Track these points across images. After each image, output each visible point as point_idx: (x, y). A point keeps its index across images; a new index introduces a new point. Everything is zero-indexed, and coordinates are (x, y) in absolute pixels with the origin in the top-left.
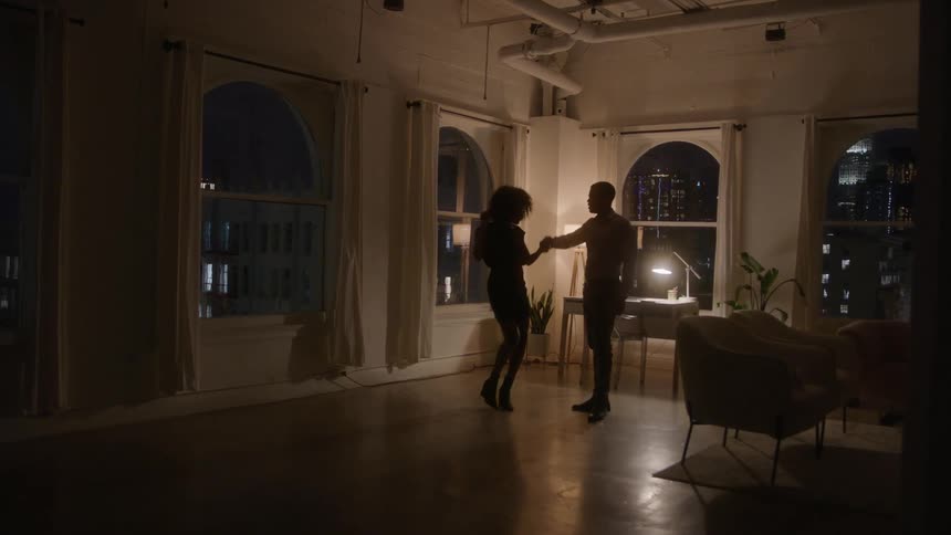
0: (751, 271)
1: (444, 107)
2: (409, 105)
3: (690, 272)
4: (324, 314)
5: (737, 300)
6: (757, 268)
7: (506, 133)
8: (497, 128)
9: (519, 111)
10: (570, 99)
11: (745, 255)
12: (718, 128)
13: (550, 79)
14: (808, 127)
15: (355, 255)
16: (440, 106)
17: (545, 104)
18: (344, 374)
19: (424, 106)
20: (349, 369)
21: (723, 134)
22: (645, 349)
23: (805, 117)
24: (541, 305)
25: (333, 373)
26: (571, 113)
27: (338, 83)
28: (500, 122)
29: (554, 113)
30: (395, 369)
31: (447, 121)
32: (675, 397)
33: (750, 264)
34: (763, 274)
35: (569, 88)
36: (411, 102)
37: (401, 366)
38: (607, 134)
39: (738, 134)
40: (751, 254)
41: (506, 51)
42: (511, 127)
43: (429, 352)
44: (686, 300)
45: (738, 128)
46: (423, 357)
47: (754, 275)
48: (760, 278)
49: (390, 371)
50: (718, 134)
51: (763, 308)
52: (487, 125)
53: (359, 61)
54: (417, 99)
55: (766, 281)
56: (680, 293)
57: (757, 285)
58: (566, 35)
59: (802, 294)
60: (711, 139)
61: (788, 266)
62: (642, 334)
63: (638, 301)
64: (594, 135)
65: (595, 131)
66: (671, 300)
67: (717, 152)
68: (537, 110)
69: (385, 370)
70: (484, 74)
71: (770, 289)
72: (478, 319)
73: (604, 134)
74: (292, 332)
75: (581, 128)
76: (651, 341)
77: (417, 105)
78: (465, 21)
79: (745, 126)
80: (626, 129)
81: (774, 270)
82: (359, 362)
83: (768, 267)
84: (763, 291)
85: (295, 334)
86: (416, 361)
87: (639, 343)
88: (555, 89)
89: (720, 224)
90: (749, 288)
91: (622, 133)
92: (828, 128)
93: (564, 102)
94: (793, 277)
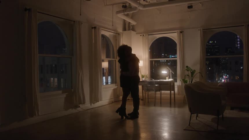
0: (188, 71)
1: (102, 29)
2: (92, 28)
3: (171, 72)
4: (73, 90)
6: (190, 70)
7: (117, 35)
8: (115, 34)
9: (120, 30)
10: (133, 26)
11: (187, 67)
12: (176, 32)
13: (128, 20)
14: (201, 31)
15: (81, 71)
17: (127, 27)
18: (79, 107)
19: (97, 28)
20: (81, 105)
21: (177, 34)
22: (161, 94)
23: (199, 29)
25: (76, 107)
26: (133, 30)
27: (74, 21)
28: (116, 32)
29: (129, 30)
30: (92, 104)
31: (103, 32)
32: (171, 107)
33: (188, 69)
34: (192, 71)
35: (133, 23)
36: (93, 27)
37: (94, 103)
38: (145, 35)
39: (181, 34)
40: (188, 66)
41: (118, 12)
42: (119, 34)
43: (102, 99)
44: (171, 80)
45: (181, 32)
46: (100, 100)
47: (189, 72)
48: (191, 72)
49: (91, 105)
50: (176, 34)
52: (112, 34)
53: (81, 15)
54: (95, 26)
55: (193, 73)
56: (169, 78)
57: (190, 74)
58: (136, 7)
59: (202, 76)
60: (174, 36)
61: (197, 68)
62: (160, 90)
63: (159, 81)
64: (141, 36)
65: (141, 35)
66: (167, 80)
67: (176, 39)
68: (124, 29)
69: (90, 105)
70: (112, 19)
71: (194, 75)
72: (113, 88)
73: (144, 35)
74: (65, 95)
75: (137, 34)
76: (163, 92)
77: (95, 28)
78: (105, 4)
79: (183, 32)
81: (194, 70)
82: (84, 103)
83: (193, 70)
84: (192, 76)
85: (65, 96)
86: (99, 102)
87: (159, 92)
88: (129, 23)
89: (178, 58)
90: (188, 75)
91: (149, 35)
92: (205, 32)
93: (132, 27)
94: (199, 72)
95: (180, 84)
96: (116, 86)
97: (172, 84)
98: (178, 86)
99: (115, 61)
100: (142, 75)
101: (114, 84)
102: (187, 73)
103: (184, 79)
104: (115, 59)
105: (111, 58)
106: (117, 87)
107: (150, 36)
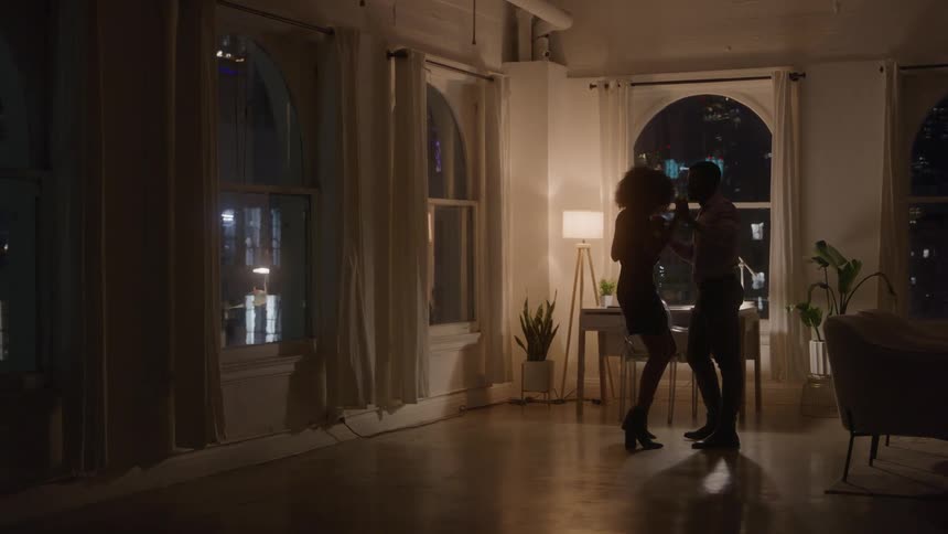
0: (826, 265)
2: (390, 56)
3: (745, 269)
5: (809, 301)
6: (837, 261)
7: (483, 90)
8: (472, 80)
9: (492, 58)
10: (553, 36)
11: (821, 245)
12: (770, 78)
14: (890, 76)
16: (428, 57)
17: (522, 44)
18: (342, 420)
19: (412, 56)
20: (349, 414)
21: (776, 86)
23: (882, 63)
24: (538, 320)
25: (329, 419)
26: (554, 56)
28: (475, 71)
29: (534, 58)
30: (384, 413)
33: (827, 255)
34: (842, 267)
35: (555, 21)
36: (394, 50)
37: (391, 409)
38: (612, 84)
39: (794, 85)
40: (828, 242)
42: (491, 79)
43: (426, 391)
45: (793, 77)
46: (421, 396)
47: (831, 270)
48: (839, 271)
49: (380, 418)
50: (770, 83)
51: (843, 309)
52: (461, 77)
53: (362, 3)
54: (402, 48)
55: (847, 273)
57: (834, 280)
59: (891, 291)
60: (759, 94)
61: (868, 253)
64: (592, 86)
65: (594, 81)
67: (765, 110)
68: (512, 54)
69: (375, 414)
70: (470, 10)
71: (853, 286)
72: (462, 344)
73: (607, 86)
74: (291, 365)
75: (569, 76)
79: (804, 75)
80: (636, 79)
81: (854, 261)
83: (849, 259)
84: (843, 288)
85: (291, 368)
86: (414, 402)
88: (536, 20)
89: (776, 204)
90: (825, 286)
91: (633, 85)
92: (910, 78)
93: (546, 40)
94: (877, 271)
95: (786, 330)
96: (472, 331)
97: (748, 327)
98: (773, 337)
99: (471, 210)
100: (603, 282)
101: (468, 324)
102: (817, 273)
103: (803, 300)
104: (472, 203)
105: (447, 198)
106: (479, 340)
107: (637, 90)
